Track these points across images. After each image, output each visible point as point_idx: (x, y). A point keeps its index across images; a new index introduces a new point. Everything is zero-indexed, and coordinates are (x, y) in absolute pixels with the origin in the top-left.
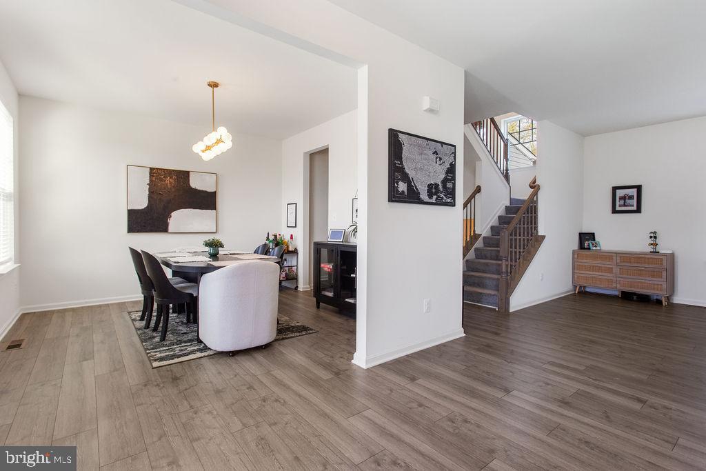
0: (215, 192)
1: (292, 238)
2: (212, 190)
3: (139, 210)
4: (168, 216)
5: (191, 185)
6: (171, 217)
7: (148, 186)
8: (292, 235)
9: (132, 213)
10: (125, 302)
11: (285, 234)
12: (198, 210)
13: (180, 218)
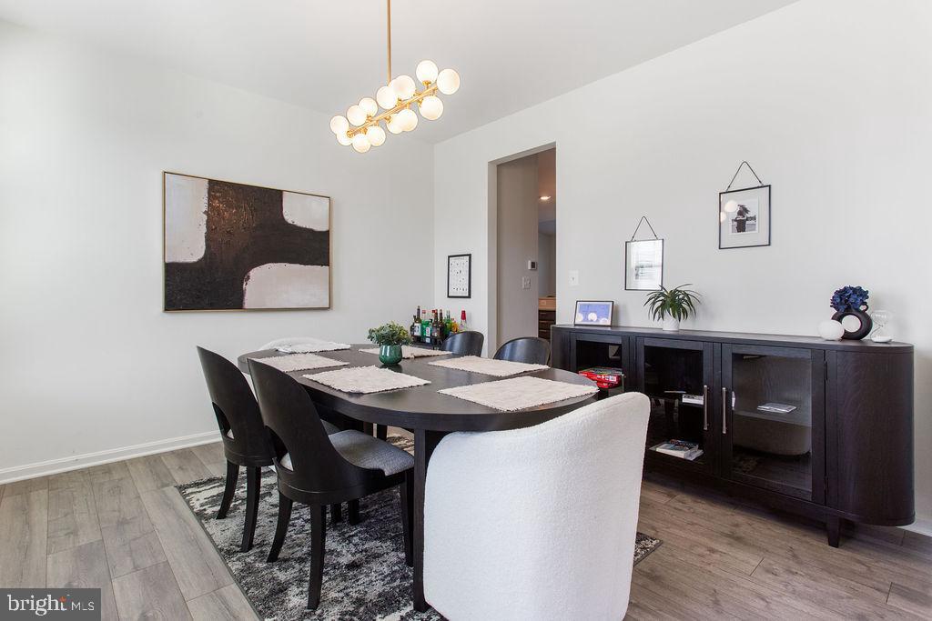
0: (328, 232)
1: (464, 316)
2: (324, 229)
3: (187, 264)
4: (244, 276)
5: (286, 217)
6: (249, 278)
7: (205, 217)
8: (464, 313)
9: (172, 270)
10: (159, 455)
11: (452, 310)
12: (298, 266)
13: (265, 281)
